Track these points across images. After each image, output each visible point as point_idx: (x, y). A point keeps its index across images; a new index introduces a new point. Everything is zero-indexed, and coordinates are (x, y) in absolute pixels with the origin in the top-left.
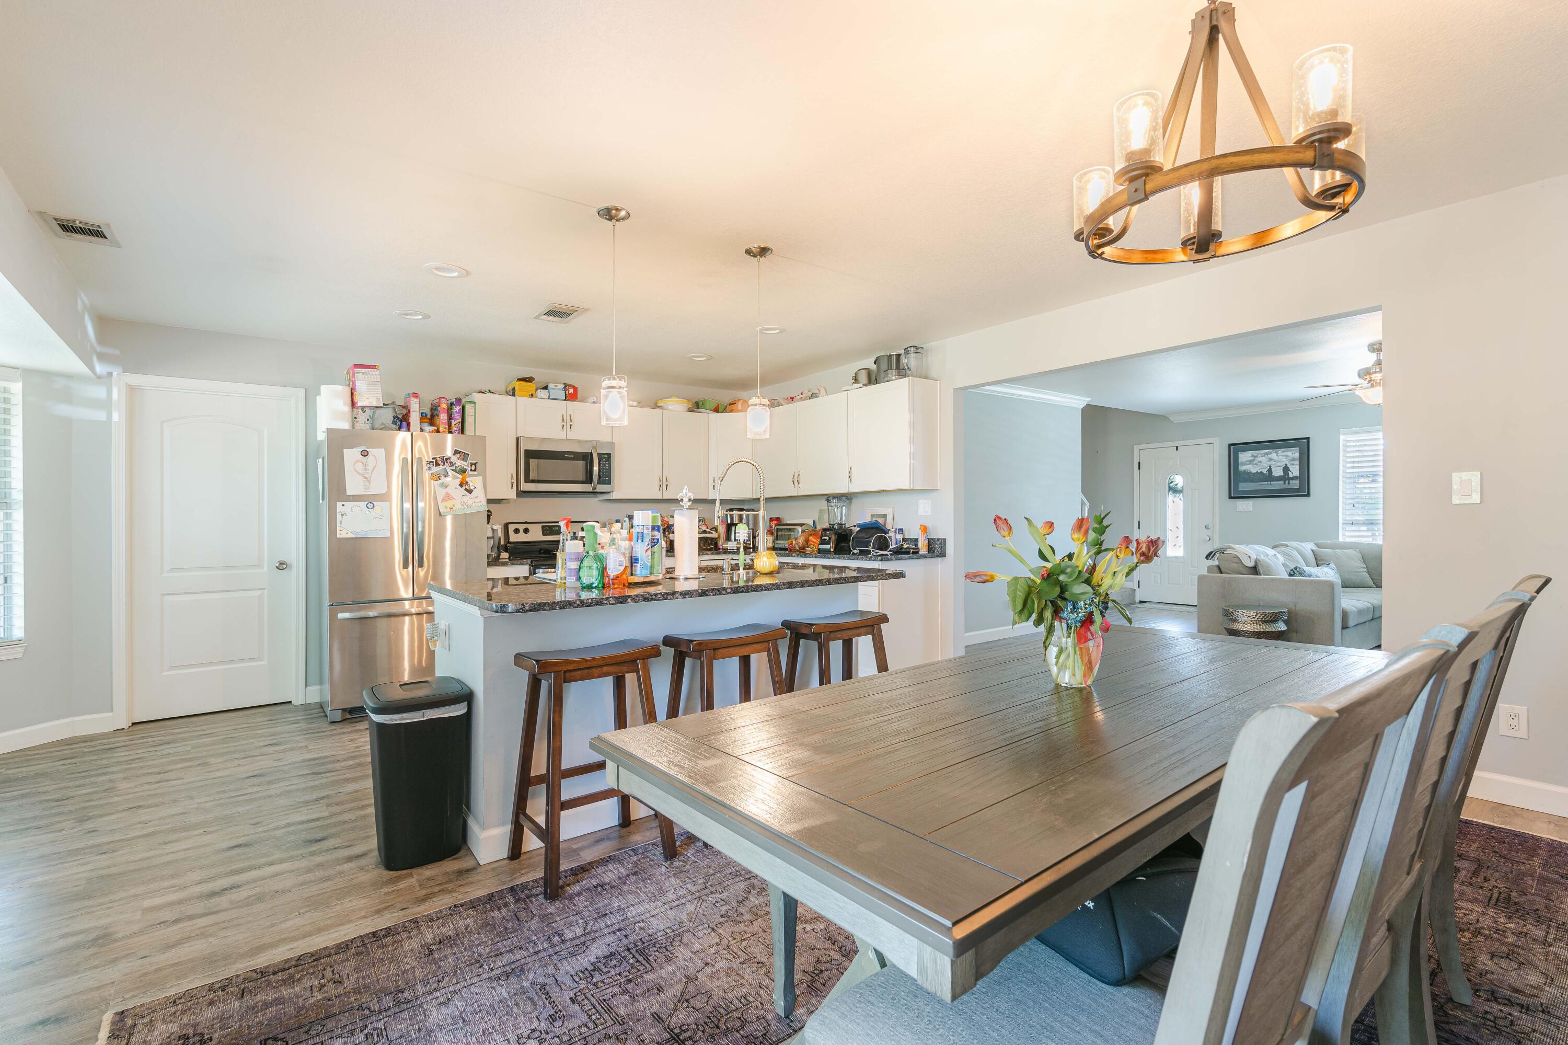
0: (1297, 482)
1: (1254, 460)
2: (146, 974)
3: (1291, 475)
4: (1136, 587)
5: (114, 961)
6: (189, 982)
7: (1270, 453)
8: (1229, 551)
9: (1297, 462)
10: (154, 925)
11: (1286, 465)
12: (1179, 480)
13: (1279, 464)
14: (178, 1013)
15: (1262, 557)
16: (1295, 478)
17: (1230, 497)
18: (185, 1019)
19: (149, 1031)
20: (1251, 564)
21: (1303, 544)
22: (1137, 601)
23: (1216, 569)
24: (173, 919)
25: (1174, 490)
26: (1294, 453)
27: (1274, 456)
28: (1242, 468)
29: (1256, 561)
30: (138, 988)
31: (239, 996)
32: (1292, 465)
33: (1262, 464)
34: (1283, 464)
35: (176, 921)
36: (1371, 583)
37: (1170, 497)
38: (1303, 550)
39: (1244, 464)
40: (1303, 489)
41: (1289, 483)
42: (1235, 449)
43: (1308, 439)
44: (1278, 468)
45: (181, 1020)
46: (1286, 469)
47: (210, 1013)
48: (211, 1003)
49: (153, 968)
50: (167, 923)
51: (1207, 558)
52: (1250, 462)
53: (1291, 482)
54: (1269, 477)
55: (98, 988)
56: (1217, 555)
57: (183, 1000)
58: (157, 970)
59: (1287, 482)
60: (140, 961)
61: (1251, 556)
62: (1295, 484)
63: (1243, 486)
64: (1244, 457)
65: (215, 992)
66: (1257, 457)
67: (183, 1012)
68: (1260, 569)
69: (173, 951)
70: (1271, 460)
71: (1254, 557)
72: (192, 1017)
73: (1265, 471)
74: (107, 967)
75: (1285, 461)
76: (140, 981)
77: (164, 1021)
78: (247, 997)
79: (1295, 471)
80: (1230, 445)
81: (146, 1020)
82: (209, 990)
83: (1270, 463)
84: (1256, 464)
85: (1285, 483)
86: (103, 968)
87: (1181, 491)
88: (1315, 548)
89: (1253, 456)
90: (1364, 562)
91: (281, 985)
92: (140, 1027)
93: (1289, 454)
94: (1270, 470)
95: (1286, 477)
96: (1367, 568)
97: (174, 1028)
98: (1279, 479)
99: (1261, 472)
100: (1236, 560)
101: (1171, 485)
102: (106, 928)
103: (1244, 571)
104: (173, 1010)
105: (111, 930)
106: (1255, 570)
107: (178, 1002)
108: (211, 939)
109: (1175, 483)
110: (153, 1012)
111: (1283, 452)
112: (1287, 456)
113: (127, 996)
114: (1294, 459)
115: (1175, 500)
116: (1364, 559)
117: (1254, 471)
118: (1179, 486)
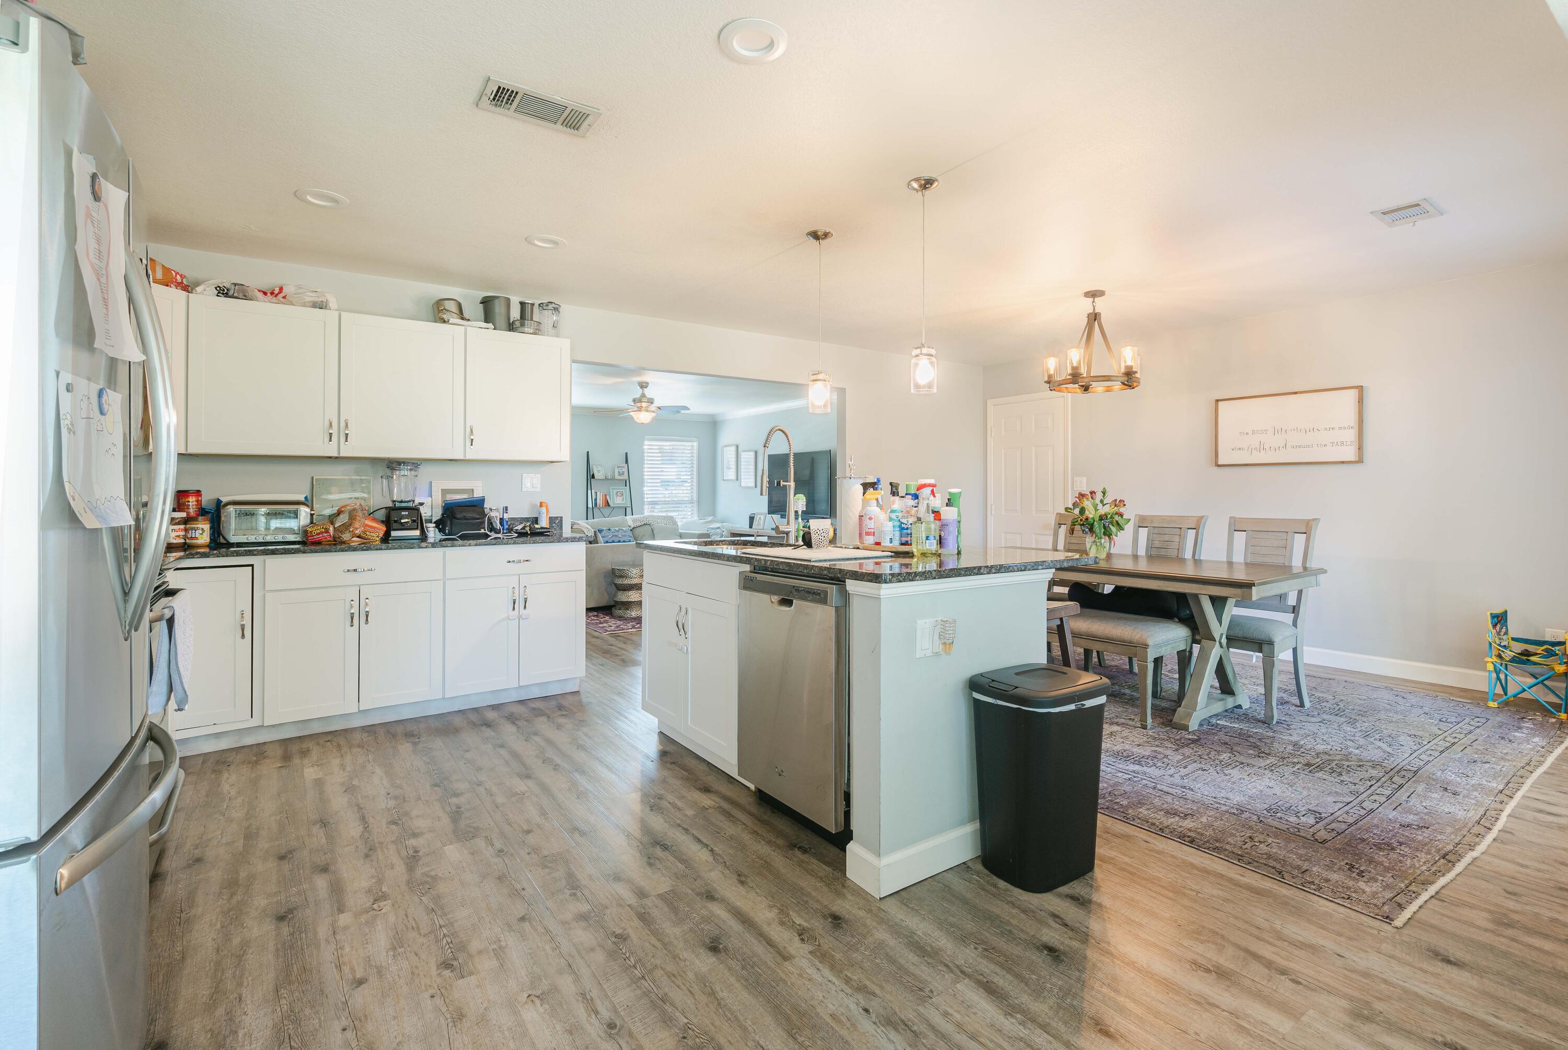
2: (1350, 939)
5: (1366, 974)
6: (1327, 907)
10: (1305, 986)
14: (1352, 890)
18: (1351, 883)
19: (1377, 893)
24: (1283, 977)
30: (1364, 932)
31: (1307, 872)
35: (1283, 972)
45: (1353, 885)
47: (1334, 877)
48: (1327, 880)
49: (1343, 939)
50: (1293, 977)
55: (1392, 957)
57: (1343, 895)
58: (1340, 935)
60: (1346, 954)
65: (1319, 885)
67: (1349, 888)
69: (1314, 942)
72: (1346, 881)
74: (1376, 973)
76: (1358, 935)
77: (1364, 892)
78: (1305, 868)
81: (1375, 901)
82: (1321, 888)
86: (1380, 975)
91: (1280, 859)
92: (1382, 900)
97: (1362, 885)
102: (1351, 1027)
104: (1354, 895)
105: (1348, 1020)
107: (1346, 897)
108: (1278, 927)
110: (1366, 903)
113: (1375, 932)
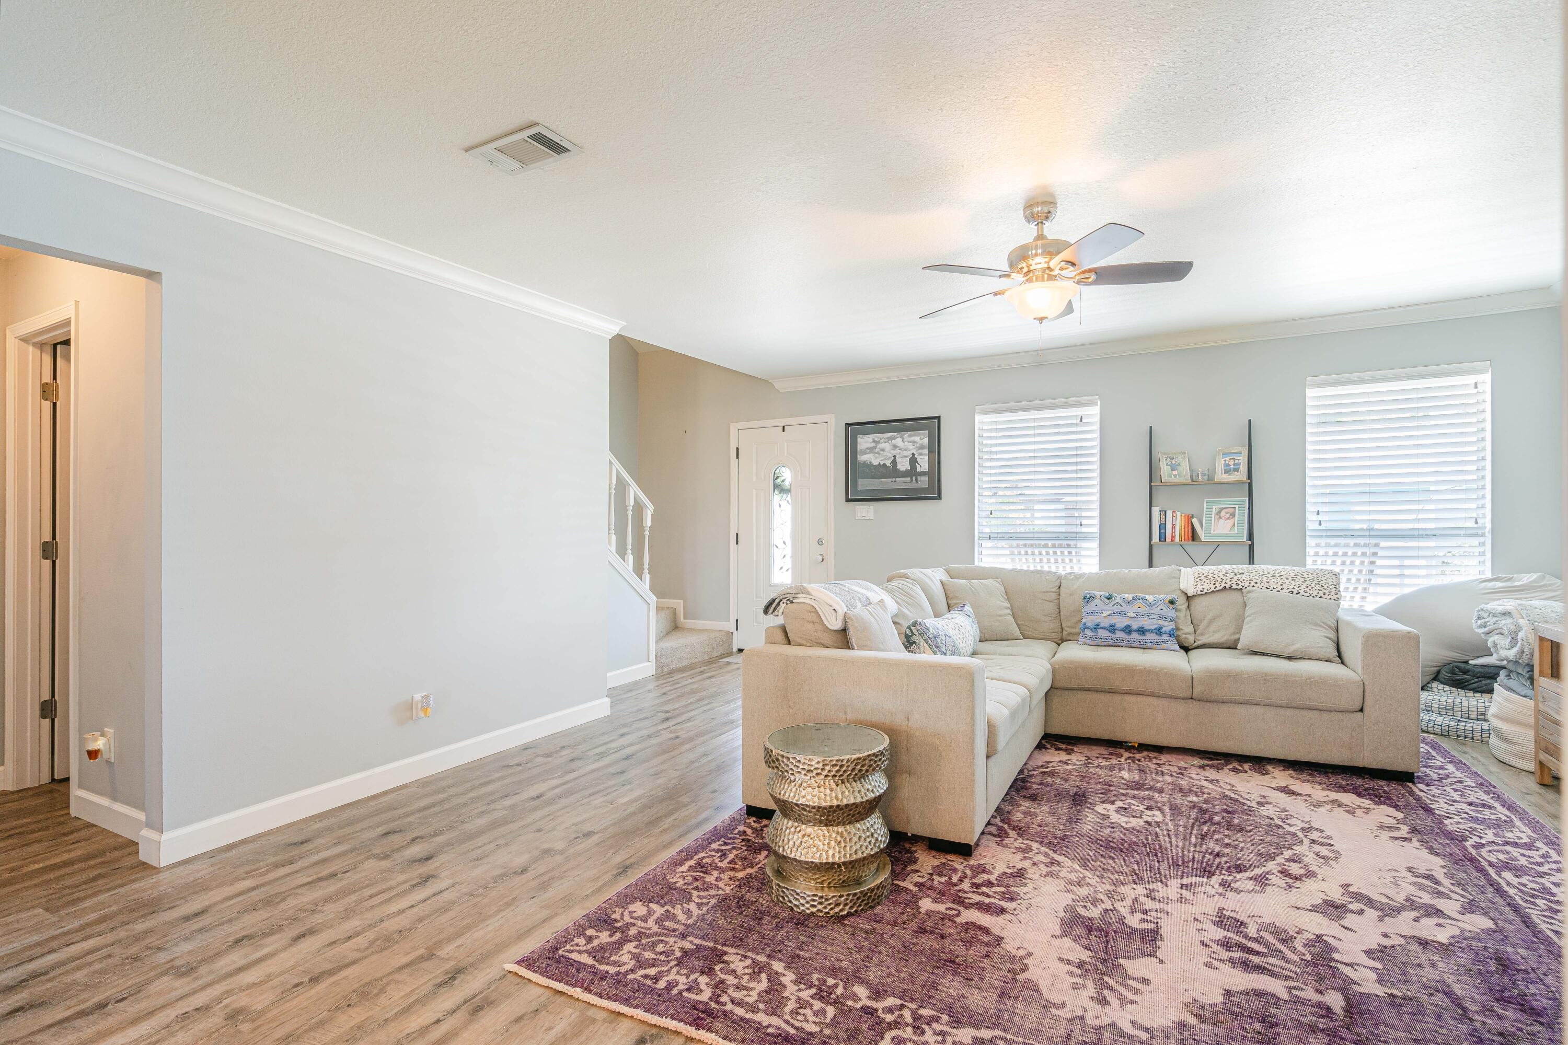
0: (926, 479)
1: (875, 447)
3: (919, 470)
4: (733, 629)
7: (895, 438)
8: (802, 598)
9: (926, 451)
11: (913, 454)
12: (787, 475)
13: (905, 453)
15: (859, 610)
16: (923, 473)
17: (848, 500)
20: (837, 625)
21: (928, 571)
22: (735, 649)
23: (780, 636)
25: (778, 487)
26: (921, 438)
27: (898, 441)
28: (861, 458)
29: (845, 618)
32: (921, 454)
33: (885, 453)
34: (909, 453)
36: (1017, 633)
37: (777, 498)
38: (927, 580)
39: (864, 452)
40: (933, 492)
41: (916, 480)
42: (854, 429)
43: (938, 418)
44: (904, 459)
46: (913, 461)
51: (766, 611)
52: (871, 450)
53: (919, 479)
54: (891, 471)
56: (782, 606)
59: (914, 478)
61: (837, 608)
62: (924, 482)
63: (865, 484)
64: (864, 442)
66: (878, 442)
68: (852, 635)
70: (895, 447)
71: (842, 609)
73: (888, 463)
75: (912, 449)
79: (923, 464)
80: (848, 425)
83: (894, 452)
84: (878, 453)
85: (912, 480)
87: (789, 491)
88: (945, 578)
89: (874, 441)
90: (1008, 599)
93: (917, 439)
94: (894, 462)
95: (912, 473)
96: (1012, 608)
98: (905, 474)
99: (884, 464)
100: (812, 617)
101: (778, 481)
103: (827, 639)
106: (843, 638)
109: (782, 478)
111: (910, 436)
112: (914, 442)
114: (922, 447)
115: (781, 503)
116: (1008, 595)
117: (875, 463)
118: (787, 483)
